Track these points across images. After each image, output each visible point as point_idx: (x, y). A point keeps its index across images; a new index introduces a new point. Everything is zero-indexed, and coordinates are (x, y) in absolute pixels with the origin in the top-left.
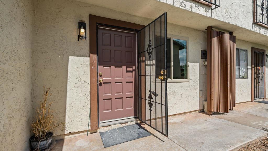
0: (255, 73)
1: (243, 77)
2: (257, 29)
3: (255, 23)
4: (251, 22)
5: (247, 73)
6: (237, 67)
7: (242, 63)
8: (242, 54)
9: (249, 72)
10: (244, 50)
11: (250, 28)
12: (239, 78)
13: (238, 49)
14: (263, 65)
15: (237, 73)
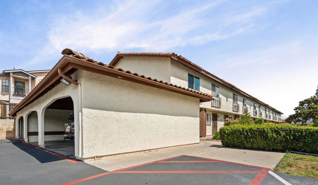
0: (214, 124)
1: (209, 125)
2: (214, 109)
3: (212, 106)
4: (211, 106)
5: (210, 123)
6: (207, 121)
7: (209, 119)
8: (209, 116)
9: (211, 123)
10: (210, 114)
11: (210, 108)
12: (208, 126)
13: (207, 114)
14: (216, 120)
15: (207, 123)
